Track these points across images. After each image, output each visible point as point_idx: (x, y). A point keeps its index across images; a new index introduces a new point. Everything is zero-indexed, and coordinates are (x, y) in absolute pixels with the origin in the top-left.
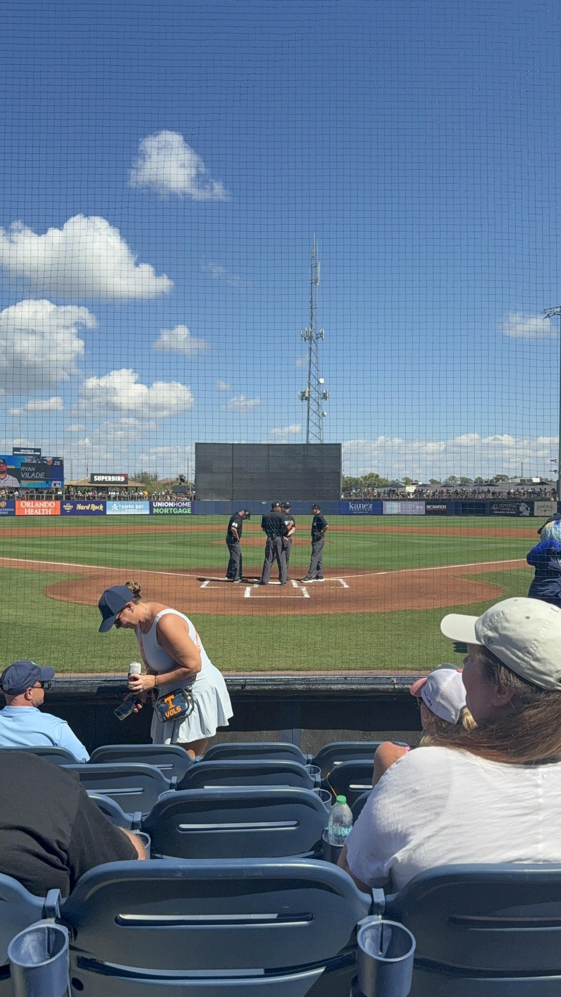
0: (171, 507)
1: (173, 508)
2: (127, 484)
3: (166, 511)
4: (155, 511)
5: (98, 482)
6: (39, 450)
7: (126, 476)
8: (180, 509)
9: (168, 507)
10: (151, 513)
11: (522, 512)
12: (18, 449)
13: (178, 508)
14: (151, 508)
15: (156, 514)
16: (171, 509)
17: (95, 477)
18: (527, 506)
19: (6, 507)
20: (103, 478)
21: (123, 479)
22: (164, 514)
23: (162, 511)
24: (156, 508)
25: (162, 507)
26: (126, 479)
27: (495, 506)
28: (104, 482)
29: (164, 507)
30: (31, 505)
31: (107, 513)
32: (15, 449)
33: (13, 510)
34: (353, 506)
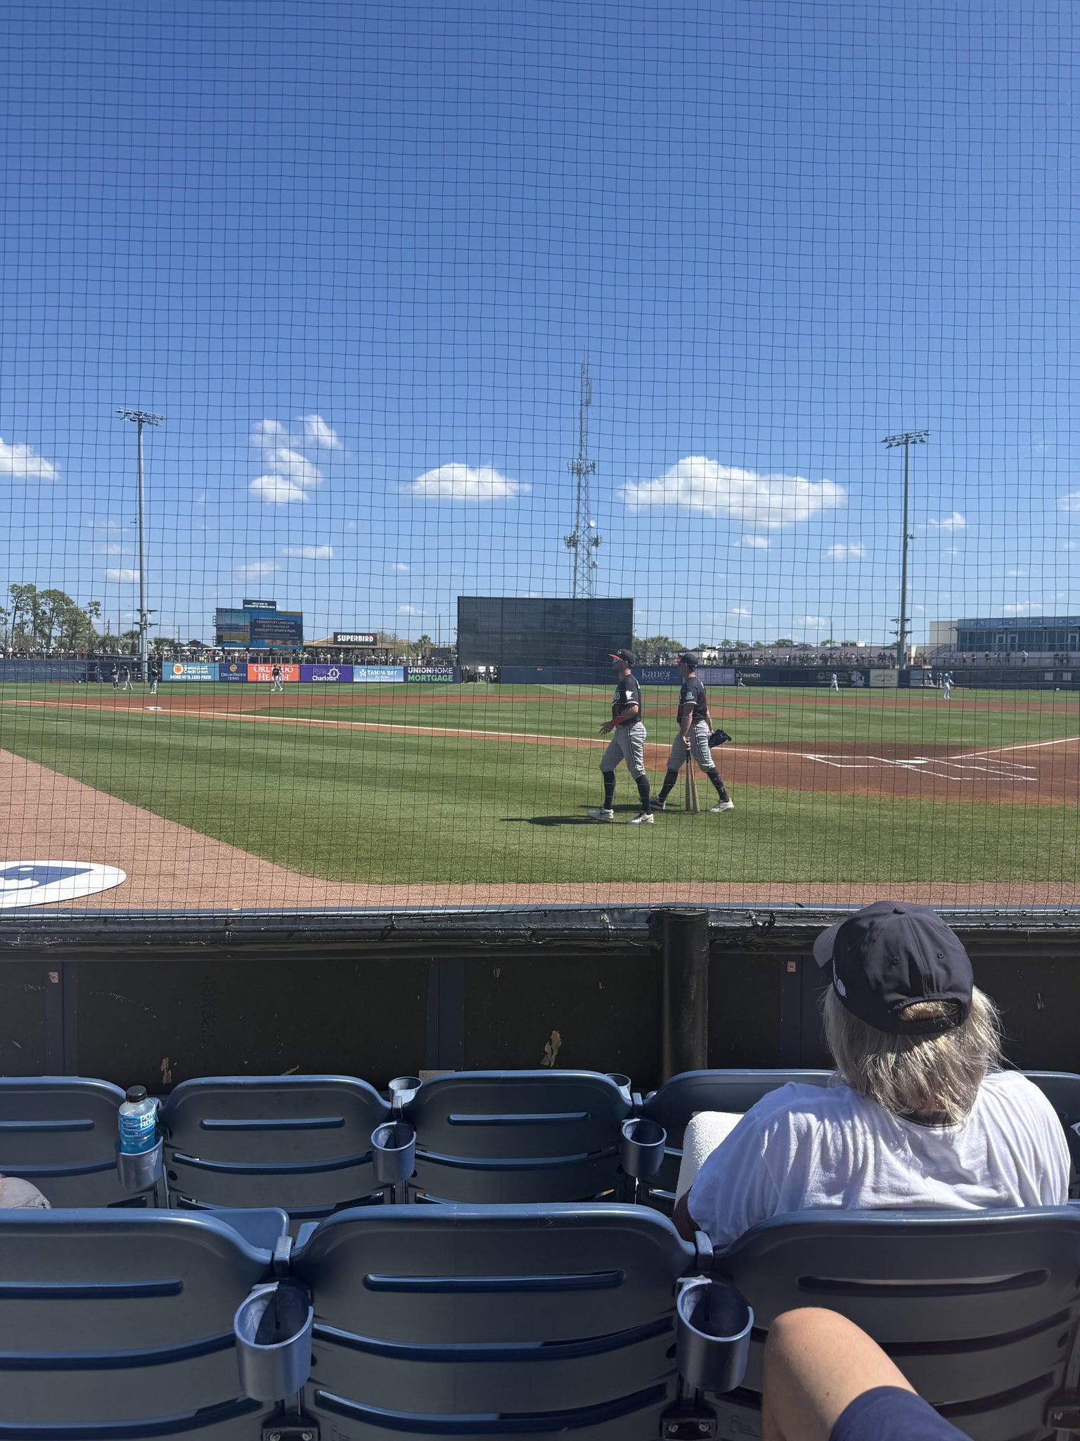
0: (429, 674)
1: (432, 674)
2: (376, 645)
3: (423, 678)
4: (410, 678)
5: (342, 643)
6: (274, 603)
7: (374, 635)
8: (440, 676)
9: (426, 674)
10: (406, 680)
11: (854, 682)
12: (250, 602)
13: (438, 674)
14: (406, 674)
15: (411, 682)
16: (429, 676)
17: (339, 636)
18: (860, 675)
19: (236, 672)
20: (348, 637)
21: (371, 639)
22: (420, 682)
23: (418, 678)
24: (411, 674)
25: (418, 674)
26: (375, 639)
27: (821, 675)
28: (349, 642)
29: (421, 674)
30: (265, 669)
31: (355, 680)
32: (246, 602)
33: (245, 675)
34: (647, 674)
